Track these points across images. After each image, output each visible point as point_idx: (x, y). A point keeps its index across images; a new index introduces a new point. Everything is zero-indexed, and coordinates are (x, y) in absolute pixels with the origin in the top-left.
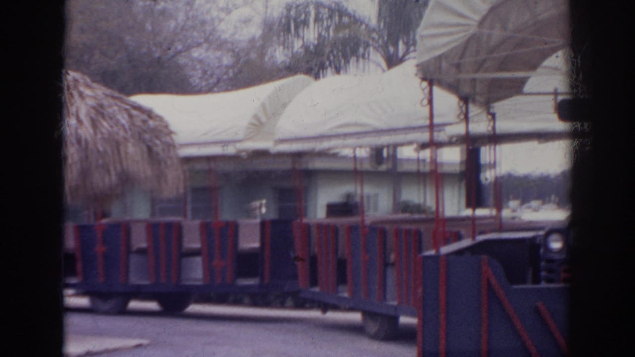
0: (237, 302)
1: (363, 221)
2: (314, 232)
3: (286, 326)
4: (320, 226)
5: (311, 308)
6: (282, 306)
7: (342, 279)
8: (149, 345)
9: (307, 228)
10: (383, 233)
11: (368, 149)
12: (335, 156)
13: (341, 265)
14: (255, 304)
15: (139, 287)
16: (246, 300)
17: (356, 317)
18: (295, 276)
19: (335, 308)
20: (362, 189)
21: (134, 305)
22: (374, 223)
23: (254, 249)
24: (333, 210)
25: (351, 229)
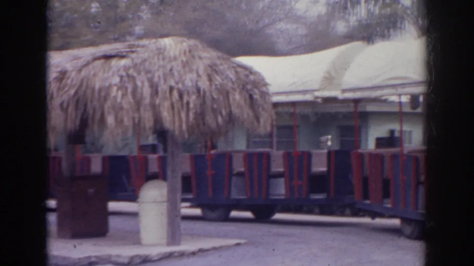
0: (310, 212)
1: (402, 151)
2: (366, 160)
3: (346, 229)
4: (371, 155)
5: (363, 216)
6: (343, 214)
7: (386, 194)
8: (245, 244)
9: (361, 156)
10: (416, 159)
11: (409, 97)
12: (385, 101)
13: (386, 184)
14: (322, 213)
15: (239, 201)
16: (317, 210)
17: (396, 222)
18: (352, 193)
19: (381, 216)
20: (401, 127)
21: (234, 214)
22: (409, 152)
23: (322, 172)
24: (380, 142)
25: (394, 157)
